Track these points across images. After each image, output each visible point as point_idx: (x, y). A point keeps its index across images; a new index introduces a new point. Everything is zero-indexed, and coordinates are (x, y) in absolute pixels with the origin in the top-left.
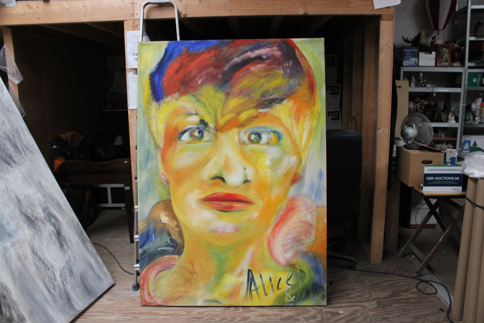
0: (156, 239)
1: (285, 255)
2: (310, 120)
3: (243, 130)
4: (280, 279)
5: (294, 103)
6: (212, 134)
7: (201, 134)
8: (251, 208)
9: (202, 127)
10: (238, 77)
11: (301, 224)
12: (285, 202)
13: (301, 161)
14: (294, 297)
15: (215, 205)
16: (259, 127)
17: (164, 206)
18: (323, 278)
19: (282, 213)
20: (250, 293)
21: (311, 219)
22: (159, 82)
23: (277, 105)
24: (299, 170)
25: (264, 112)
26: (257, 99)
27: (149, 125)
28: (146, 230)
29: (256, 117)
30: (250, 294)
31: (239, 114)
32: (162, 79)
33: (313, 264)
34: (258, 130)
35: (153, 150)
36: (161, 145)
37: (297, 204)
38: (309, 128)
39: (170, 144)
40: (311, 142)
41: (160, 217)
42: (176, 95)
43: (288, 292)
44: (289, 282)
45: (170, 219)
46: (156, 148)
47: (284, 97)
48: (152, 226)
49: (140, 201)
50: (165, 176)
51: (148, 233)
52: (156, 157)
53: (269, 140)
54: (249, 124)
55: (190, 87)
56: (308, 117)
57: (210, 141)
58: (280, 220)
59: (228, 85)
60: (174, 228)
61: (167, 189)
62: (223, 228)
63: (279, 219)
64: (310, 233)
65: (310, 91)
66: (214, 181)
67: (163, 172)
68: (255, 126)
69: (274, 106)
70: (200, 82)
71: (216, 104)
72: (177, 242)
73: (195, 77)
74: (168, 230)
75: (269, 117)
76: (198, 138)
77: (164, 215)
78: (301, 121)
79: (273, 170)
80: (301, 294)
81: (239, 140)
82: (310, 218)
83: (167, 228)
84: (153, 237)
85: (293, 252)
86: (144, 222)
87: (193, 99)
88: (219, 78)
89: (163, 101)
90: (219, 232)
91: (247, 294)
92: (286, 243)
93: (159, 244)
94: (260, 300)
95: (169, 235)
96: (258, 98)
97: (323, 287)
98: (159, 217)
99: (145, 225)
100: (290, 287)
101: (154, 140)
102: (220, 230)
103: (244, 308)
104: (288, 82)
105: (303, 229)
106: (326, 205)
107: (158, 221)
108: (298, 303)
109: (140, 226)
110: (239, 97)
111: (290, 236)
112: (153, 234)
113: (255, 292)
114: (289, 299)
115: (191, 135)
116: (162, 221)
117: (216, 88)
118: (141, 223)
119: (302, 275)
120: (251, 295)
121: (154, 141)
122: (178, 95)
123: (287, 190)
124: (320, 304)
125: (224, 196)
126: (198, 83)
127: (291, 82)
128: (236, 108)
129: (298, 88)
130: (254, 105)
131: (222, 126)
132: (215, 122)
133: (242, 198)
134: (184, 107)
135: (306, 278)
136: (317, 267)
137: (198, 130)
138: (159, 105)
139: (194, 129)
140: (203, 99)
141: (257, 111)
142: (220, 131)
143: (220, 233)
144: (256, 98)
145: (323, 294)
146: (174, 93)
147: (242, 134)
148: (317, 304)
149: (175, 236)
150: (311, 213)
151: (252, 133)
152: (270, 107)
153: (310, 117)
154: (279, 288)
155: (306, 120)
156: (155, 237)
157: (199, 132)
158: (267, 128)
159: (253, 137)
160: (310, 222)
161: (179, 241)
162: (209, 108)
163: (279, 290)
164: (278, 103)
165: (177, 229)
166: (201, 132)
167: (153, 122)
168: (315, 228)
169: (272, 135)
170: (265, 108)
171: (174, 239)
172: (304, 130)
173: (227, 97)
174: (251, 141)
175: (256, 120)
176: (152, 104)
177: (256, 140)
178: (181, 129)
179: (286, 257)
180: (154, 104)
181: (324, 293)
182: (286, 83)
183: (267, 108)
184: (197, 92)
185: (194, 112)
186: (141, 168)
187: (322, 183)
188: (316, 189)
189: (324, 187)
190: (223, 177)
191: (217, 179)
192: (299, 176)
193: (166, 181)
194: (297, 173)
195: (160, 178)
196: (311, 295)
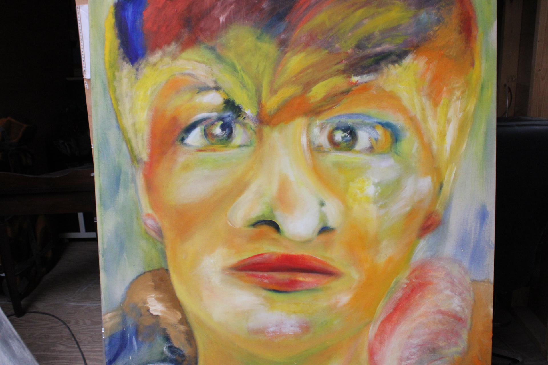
0: (139, 348)
2: (461, 99)
3: (318, 122)
5: (428, 63)
6: (251, 131)
7: (227, 130)
8: (335, 284)
9: (229, 116)
10: (305, 7)
11: (439, 317)
12: (407, 273)
13: (441, 186)
15: (260, 279)
16: (351, 115)
17: (154, 281)
19: (399, 294)
21: (461, 306)
22: (134, 21)
23: (391, 66)
24: (438, 205)
25: (362, 83)
26: (347, 53)
27: (116, 113)
28: (120, 329)
29: (345, 93)
31: (308, 86)
32: (141, 14)
34: (350, 122)
35: (127, 167)
36: (144, 154)
37: (431, 276)
38: (460, 115)
39: (163, 153)
40: (464, 146)
41: (148, 303)
42: (173, 47)
45: (167, 307)
46: (132, 161)
47: (404, 49)
48: (130, 322)
49: (105, 270)
50: (154, 219)
51: (123, 334)
52: (134, 181)
53: (374, 141)
54: (330, 108)
55: (202, 30)
56: (458, 93)
57: (247, 146)
58: (395, 309)
59: (283, 25)
60: (177, 324)
61: (160, 246)
62: (277, 326)
63: (393, 306)
64: (457, 335)
65: (463, 34)
66: (257, 230)
67: (150, 211)
68: (343, 113)
69: (385, 70)
70: (222, 19)
71: (258, 66)
72: (182, 352)
73: (213, 7)
74: (164, 330)
75: (374, 92)
76: (221, 140)
77: (154, 299)
78: (444, 101)
79: (381, 207)
81: (310, 142)
82: (458, 305)
83: (163, 326)
84: (134, 342)
86: (115, 313)
87: (208, 55)
88: (264, 9)
89: (144, 61)
90: (268, 333)
92: (407, 354)
93: (147, 358)
95: (167, 339)
96: (349, 51)
98: (145, 303)
99: (118, 320)
101: (129, 146)
102: (271, 330)
104: (415, 16)
105: (443, 327)
106: (492, 278)
107: (143, 311)
109: (106, 322)
110: (309, 49)
111: (415, 341)
112: (134, 338)
115: (207, 134)
116: (152, 312)
117: (259, 32)
118: (109, 315)
121: (129, 148)
122: (176, 48)
123: (411, 247)
125: (278, 259)
126: (219, 22)
127: (423, 16)
128: (301, 75)
129: (436, 28)
130: (341, 67)
131: (272, 113)
132: (256, 105)
133: (315, 264)
134: (188, 74)
137: (221, 123)
138: (137, 70)
139: (213, 121)
140: (231, 55)
141: (348, 79)
142: (268, 123)
143: (271, 334)
144: (344, 52)
146: (169, 44)
147: (316, 131)
149: (179, 342)
150: (460, 294)
151: (337, 129)
152: (376, 71)
153: (463, 92)
155: (455, 98)
156: (139, 344)
157: (223, 127)
158: (369, 117)
159: (339, 136)
160: (457, 312)
161: (187, 350)
162: (244, 75)
164: (394, 62)
165: (182, 328)
166: (227, 127)
167: (126, 107)
168: (468, 325)
169: (380, 131)
170: (364, 74)
171: (177, 347)
172: (449, 121)
173: (283, 51)
174: (335, 145)
175: (346, 100)
176: (122, 69)
177: (346, 144)
178: (185, 121)
180: (127, 68)
182: (410, 18)
183: (369, 73)
184: (218, 41)
185: (212, 85)
186: (103, 204)
187: (485, 233)
188: (473, 245)
189: (490, 240)
190: (276, 222)
191: (262, 224)
192: (436, 218)
193: (156, 230)
194: (433, 212)
195: (143, 224)
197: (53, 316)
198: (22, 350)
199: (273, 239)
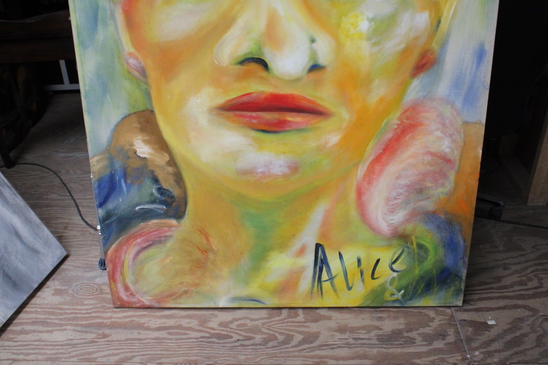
0: (128, 191)
1: (391, 217)
4: (378, 261)
8: (325, 124)
11: (429, 158)
12: (398, 114)
13: (439, 22)
14: (403, 291)
15: (248, 119)
17: (139, 123)
18: (461, 259)
19: (390, 135)
20: (319, 285)
21: (450, 148)
24: (434, 43)
28: (108, 172)
30: (319, 287)
33: (444, 234)
35: (104, 2)
37: (422, 117)
41: (134, 145)
43: (391, 283)
44: (395, 267)
45: (154, 149)
48: (118, 165)
49: (89, 113)
50: (136, 58)
51: (112, 177)
52: (113, 17)
58: (385, 150)
60: (165, 166)
61: (144, 86)
62: (265, 166)
63: (383, 147)
64: (444, 176)
66: (245, 68)
67: (132, 50)
72: (172, 193)
74: (152, 172)
77: (140, 141)
79: (375, 44)
80: (415, 287)
82: (448, 147)
83: (151, 168)
84: (123, 185)
85: (406, 212)
86: (102, 156)
90: (257, 173)
91: (313, 286)
92: (394, 194)
93: (136, 200)
94: (338, 297)
95: (156, 181)
97: (460, 275)
98: (132, 145)
99: (105, 163)
100: (395, 274)
102: (260, 170)
103: (308, 311)
105: (432, 169)
106: (483, 119)
107: (130, 154)
108: (408, 302)
109: (94, 165)
111: (403, 182)
112: (123, 181)
113: (328, 283)
114: (392, 295)
116: (139, 155)
118: (96, 158)
119: (422, 253)
120: (321, 288)
123: (404, 86)
124: (450, 303)
125: (266, 99)
133: (304, 103)
135: (429, 259)
136: (451, 240)
143: (260, 175)
145: (459, 286)
148: (445, 303)
149: (168, 184)
150: (451, 136)
154: (375, 276)
156: (129, 187)
160: (446, 153)
161: (176, 192)
163: (374, 280)
165: (170, 169)
168: (456, 167)
171: (166, 188)
179: (392, 222)
181: (460, 286)
186: (82, 43)
187: (480, 73)
188: (468, 86)
189: (485, 81)
190: (265, 60)
191: (250, 62)
192: (431, 56)
193: (139, 70)
194: (429, 50)
195: (125, 63)
196: (435, 289)
197: (43, 167)
198: (14, 196)
199: (262, 78)
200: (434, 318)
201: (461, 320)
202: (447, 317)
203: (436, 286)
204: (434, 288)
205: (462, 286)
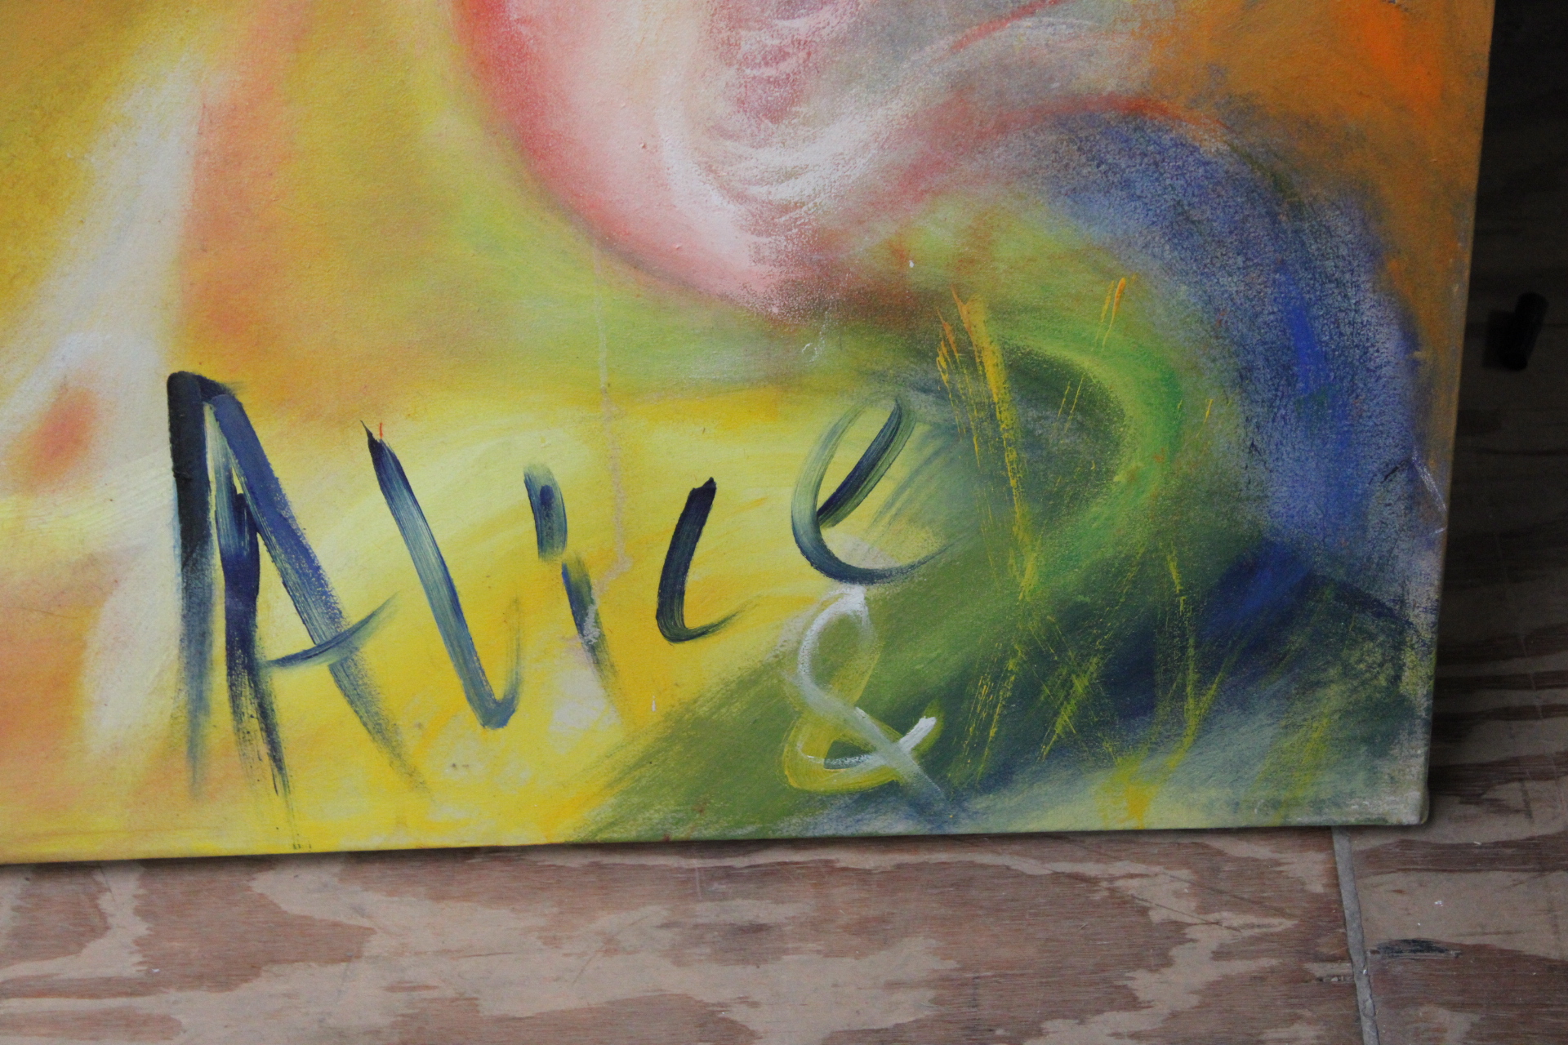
1: (772, 157)
4: (701, 500)
14: (926, 726)
18: (1389, 474)
20: (247, 691)
30: (249, 707)
33: (1232, 284)
43: (827, 669)
44: (839, 539)
80: (1027, 692)
85: (897, 108)
91: (198, 704)
94: (411, 774)
97: (1386, 594)
100: (854, 599)
103: (177, 885)
108: (980, 803)
113: (318, 673)
114: (845, 750)
119: (1060, 433)
120: (265, 713)
124: (1318, 805)
135: (1120, 478)
136: (1297, 320)
145: (1382, 681)
148: (1275, 804)
154: (693, 615)
163: (688, 645)
179: (785, 192)
181: (1396, 679)
196: (1191, 703)
200: (1177, 931)
201: (1392, 949)
202: (1280, 924)
203: (1192, 676)
204: (1180, 695)
205: (1407, 675)
